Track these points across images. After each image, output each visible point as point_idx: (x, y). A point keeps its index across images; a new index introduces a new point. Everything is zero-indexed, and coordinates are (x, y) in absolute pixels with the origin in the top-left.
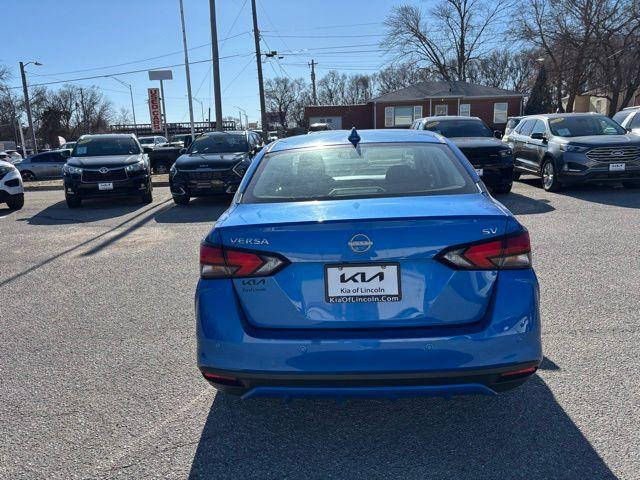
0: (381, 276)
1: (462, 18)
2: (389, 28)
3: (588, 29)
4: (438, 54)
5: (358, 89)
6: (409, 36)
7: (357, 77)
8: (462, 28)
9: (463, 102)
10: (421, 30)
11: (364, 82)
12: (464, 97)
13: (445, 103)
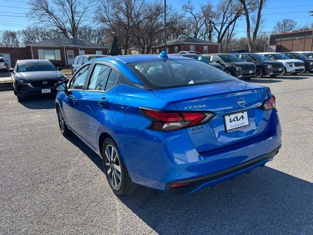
0: (242, 117)
1: (71, 7)
2: (31, 7)
3: (128, 20)
4: (61, 23)
5: (9, 39)
6: (44, 12)
7: (7, 32)
8: (72, 12)
9: (81, 49)
10: (49, 10)
11: (13, 35)
12: (81, 47)
13: (71, 49)
